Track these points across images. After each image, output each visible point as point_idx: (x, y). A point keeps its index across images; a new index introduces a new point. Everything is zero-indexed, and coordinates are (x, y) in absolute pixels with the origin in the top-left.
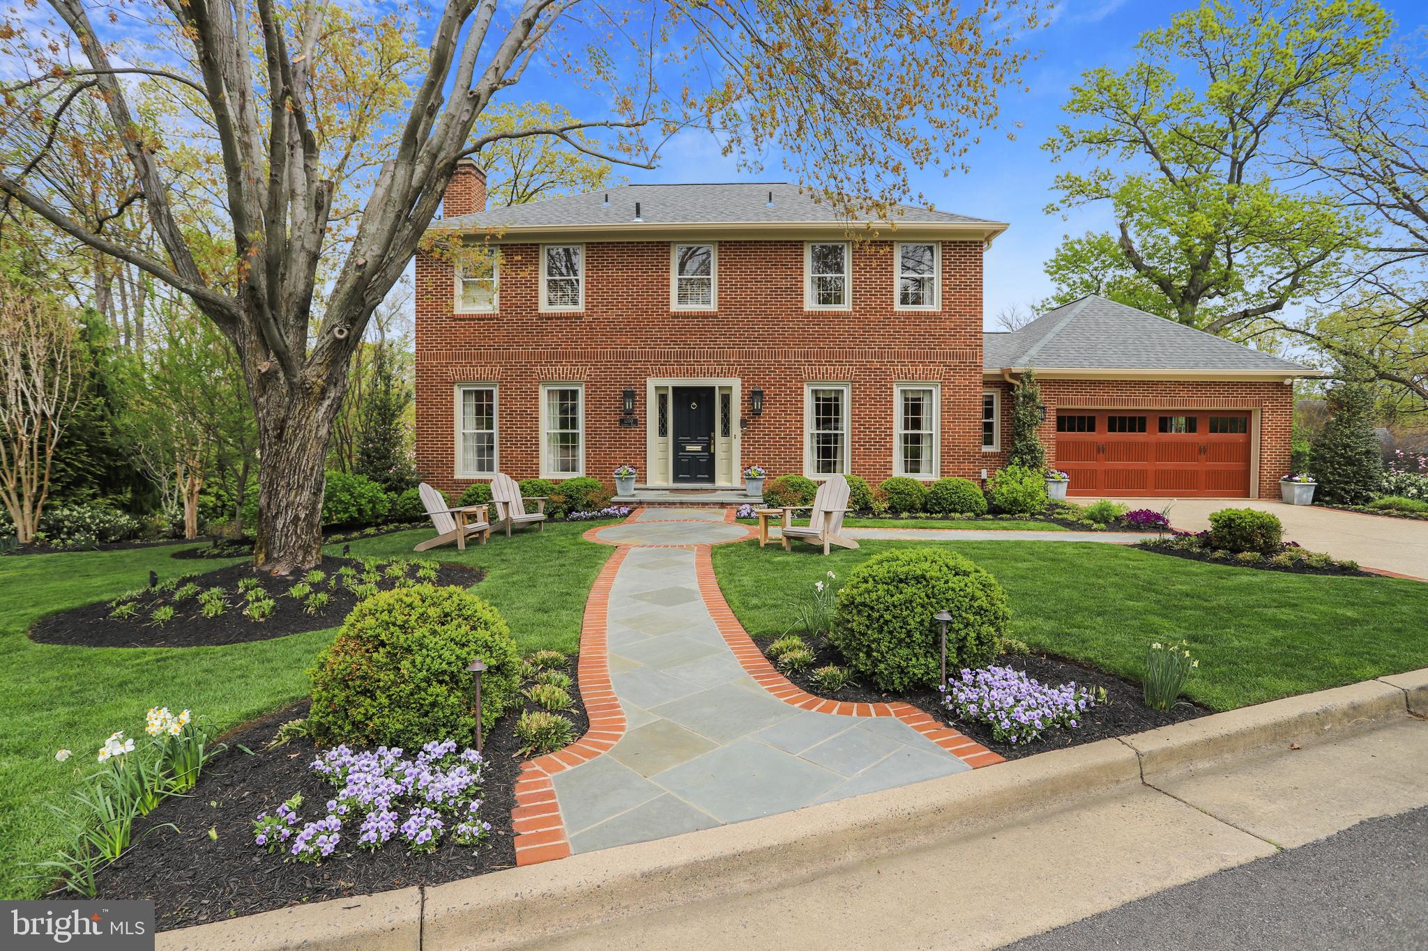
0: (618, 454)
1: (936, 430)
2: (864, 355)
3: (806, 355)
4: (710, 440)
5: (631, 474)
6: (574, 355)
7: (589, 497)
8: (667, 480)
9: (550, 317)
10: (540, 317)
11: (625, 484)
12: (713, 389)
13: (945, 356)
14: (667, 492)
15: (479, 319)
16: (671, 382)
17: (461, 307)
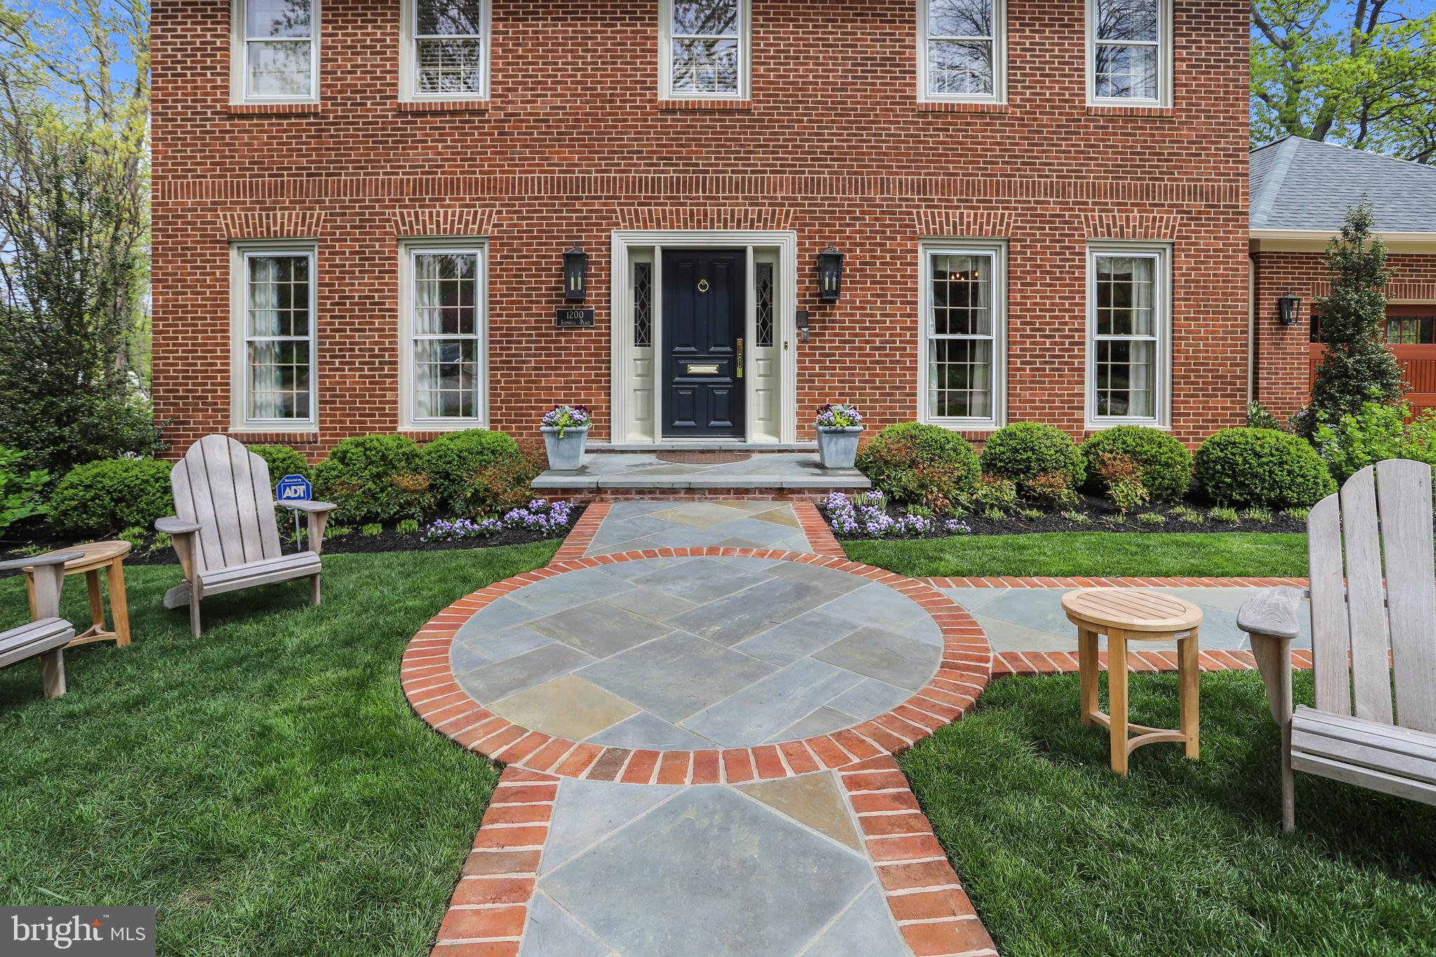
0: (553, 381)
1: (1162, 336)
2: (1033, 189)
3: (922, 188)
4: (734, 352)
5: (578, 423)
6: (469, 187)
7: (480, 481)
8: (650, 432)
9: (420, 112)
10: (401, 111)
11: (565, 445)
12: (742, 251)
13: (1181, 193)
14: (652, 458)
15: (279, 116)
16: (660, 239)
17: (242, 94)
